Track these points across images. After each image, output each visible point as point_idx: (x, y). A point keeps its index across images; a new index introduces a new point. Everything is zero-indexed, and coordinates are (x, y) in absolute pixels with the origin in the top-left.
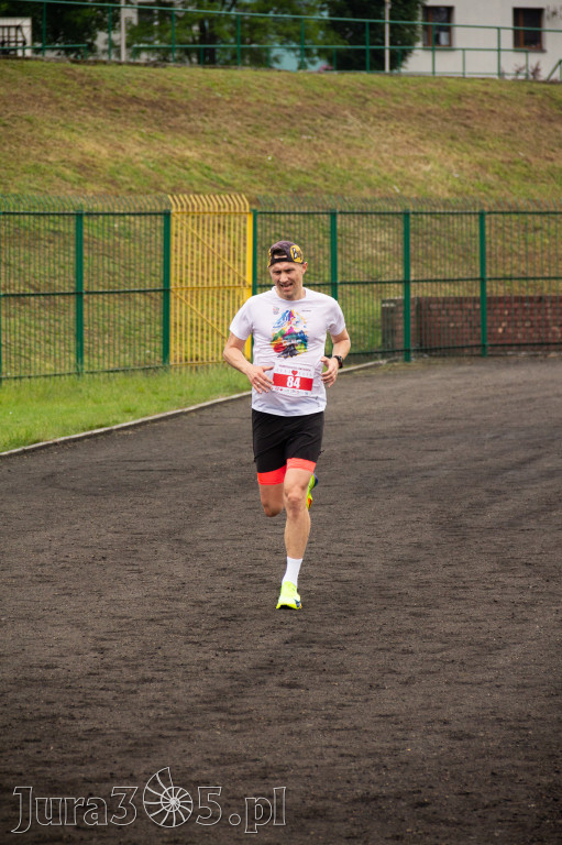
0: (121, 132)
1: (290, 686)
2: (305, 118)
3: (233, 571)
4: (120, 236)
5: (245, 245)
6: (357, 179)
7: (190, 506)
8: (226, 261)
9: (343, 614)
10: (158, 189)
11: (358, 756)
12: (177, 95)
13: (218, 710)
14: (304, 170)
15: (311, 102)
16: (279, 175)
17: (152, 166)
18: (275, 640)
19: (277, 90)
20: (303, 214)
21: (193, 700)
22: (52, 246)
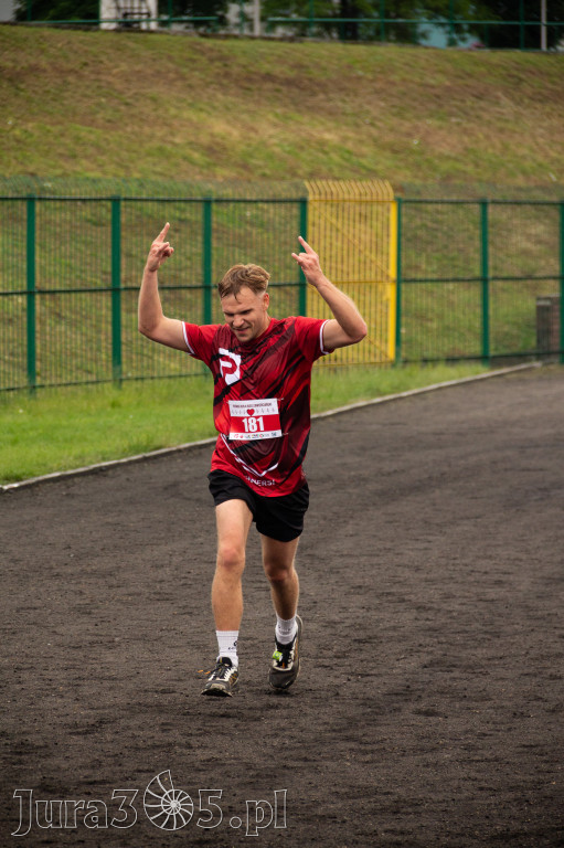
0: (254, 112)
1: (428, 714)
2: (454, 99)
3: (369, 589)
4: (252, 224)
5: (388, 236)
6: (511, 166)
7: (325, 518)
8: (368, 253)
9: (488, 636)
10: (294, 175)
11: (499, 790)
12: (315, 73)
13: (348, 739)
14: (453, 155)
15: (460, 82)
16: (427, 160)
17: (288, 149)
18: (413, 663)
19: (423, 68)
20: (452, 203)
21: (321, 728)
22: (177, 235)
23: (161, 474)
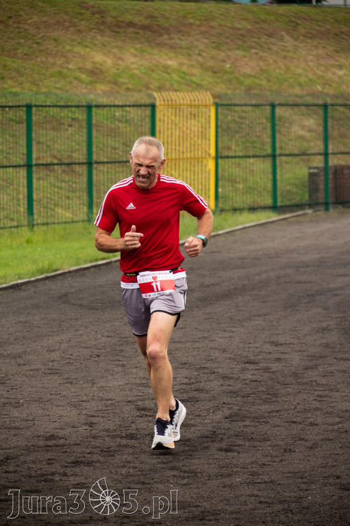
2: (253, 37)
3: (191, 364)
4: (120, 121)
5: (210, 127)
6: (291, 81)
8: (196, 139)
9: (269, 396)
10: (148, 88)
12: (162, 21)
14: (253, 73)
15: (257, 26)
16: (235, 78)
17: (143, 71)
18: (218, 416)
19: (233, 17)
20: (251, 106)
22: (70, 129)
23: (56, 288)
